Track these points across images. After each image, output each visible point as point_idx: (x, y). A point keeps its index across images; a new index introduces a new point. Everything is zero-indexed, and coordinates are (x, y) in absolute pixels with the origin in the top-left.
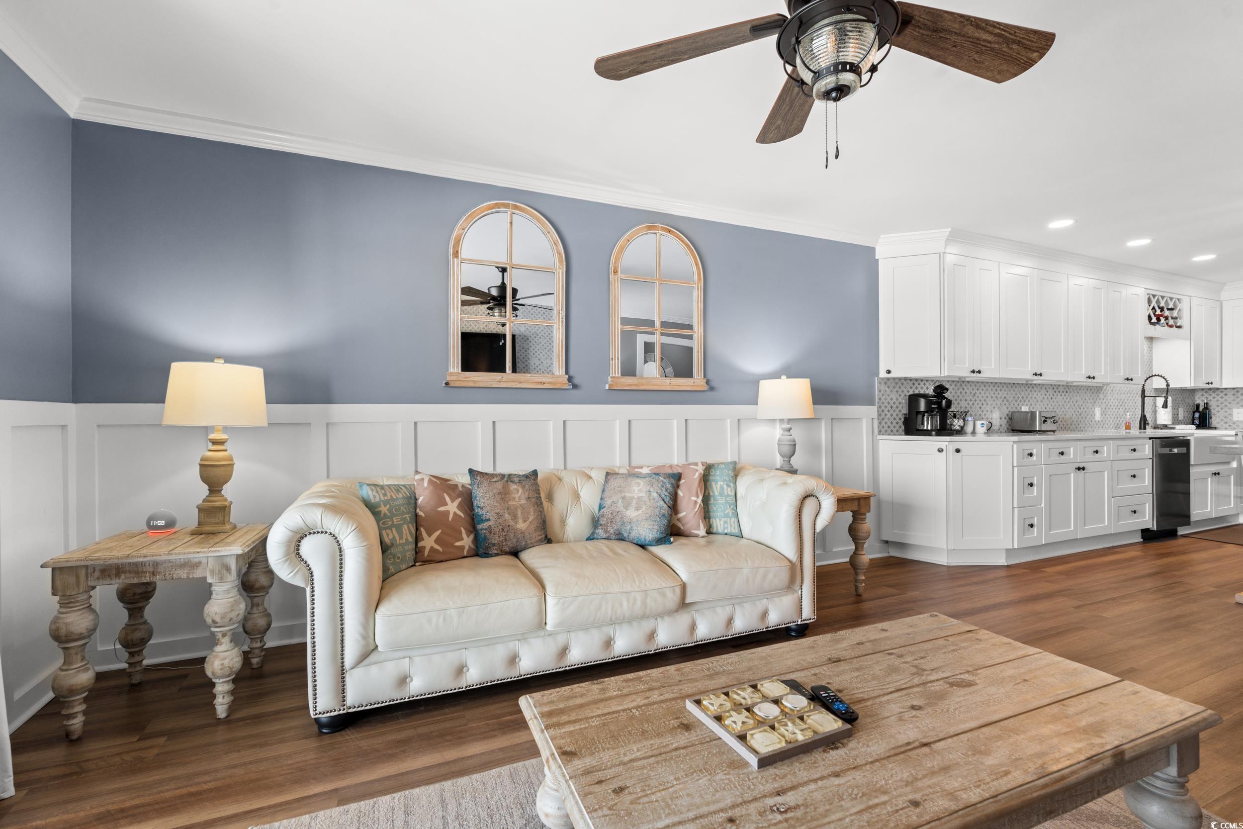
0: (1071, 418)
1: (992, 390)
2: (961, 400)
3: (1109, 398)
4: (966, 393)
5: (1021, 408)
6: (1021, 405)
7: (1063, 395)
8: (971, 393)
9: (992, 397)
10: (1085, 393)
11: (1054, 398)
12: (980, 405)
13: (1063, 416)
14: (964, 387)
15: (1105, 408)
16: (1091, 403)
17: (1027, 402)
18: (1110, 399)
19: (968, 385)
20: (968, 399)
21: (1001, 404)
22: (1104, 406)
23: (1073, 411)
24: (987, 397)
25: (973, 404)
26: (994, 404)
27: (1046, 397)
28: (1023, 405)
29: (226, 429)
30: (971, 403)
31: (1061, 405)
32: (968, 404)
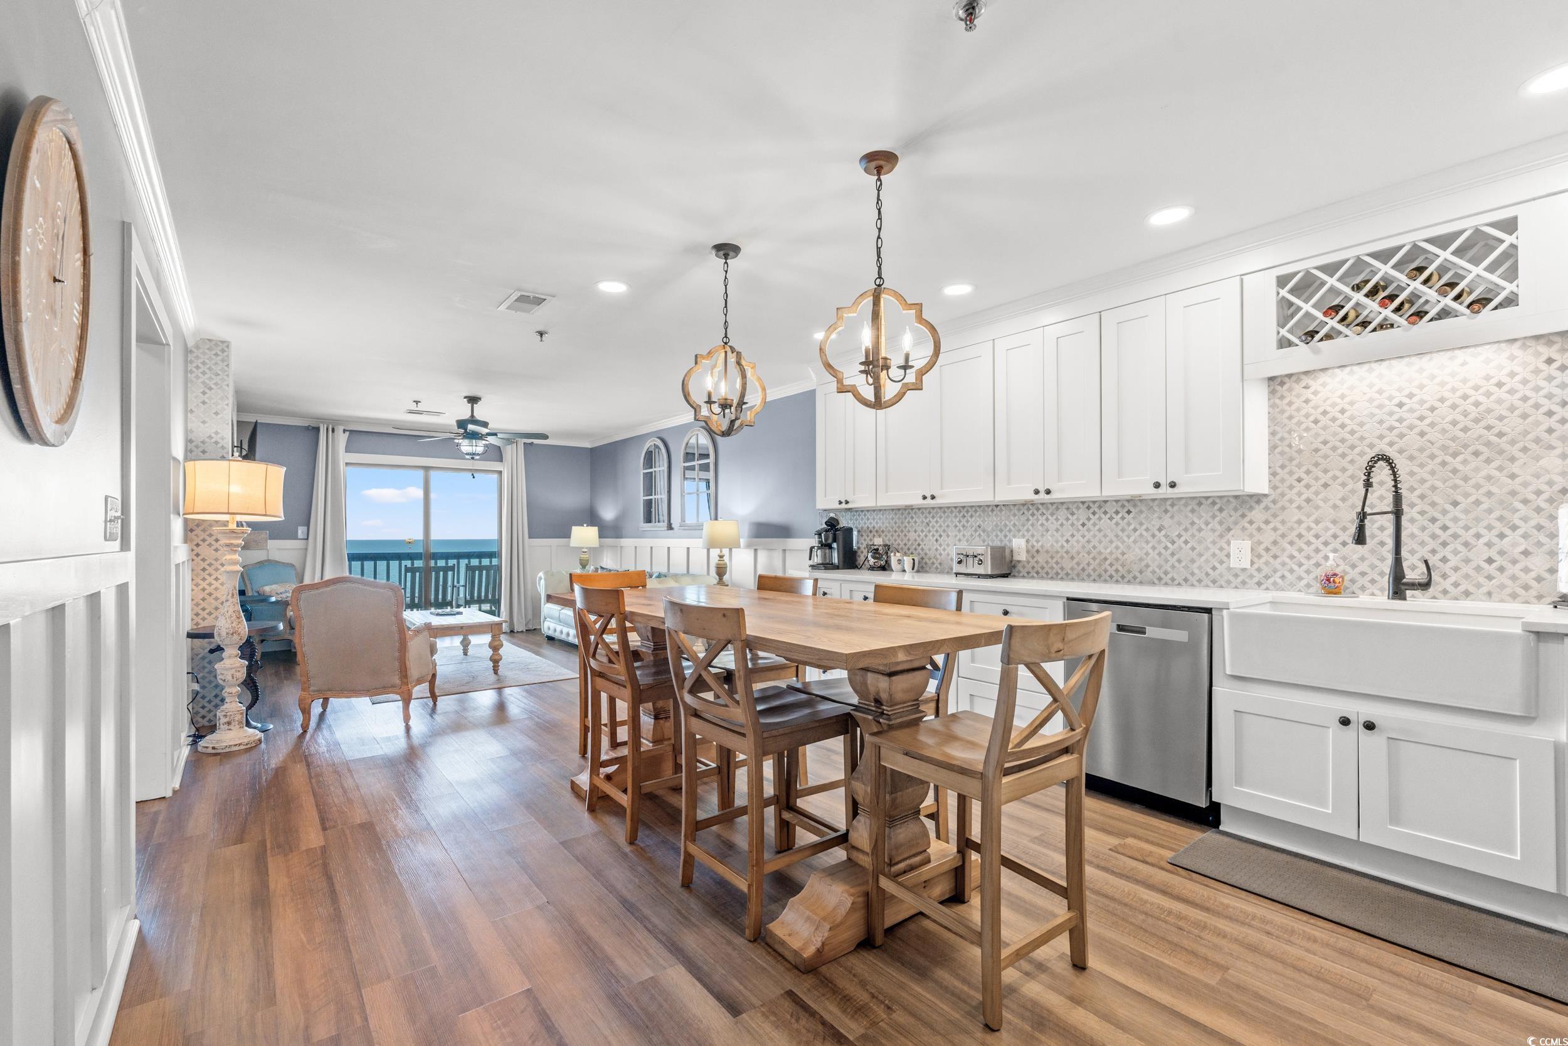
0: (1141, 560)
1: (956, 517)
2: (909, 531)
3: (1295, 518)
4: (915, 522)
5: (1010, 541)
6: (1010, 535)
7: (1117, 518)
8: (923, 522)
9: (956, 526)
10: (1193, 511)
11: (1089, 524)
12: (937, 536)
13: (1118, 554)
14: (914, 515)
15: (1275, 543)
16: (1213, 530)
17: (1024, 531)
18: (1300, 522)
19: (919, 513)
20: (919, 529)
21: (972, 535)
22: (1268, 537)
23: (1148, 548)
24: (948, 526)
25: (926, 536)
26: (960, 535)
27: (1067, 524)
28: (1015, 536)
29: (587, 548)
30: (922, 535)
31: (1111, 535)
32: (919, 536)
